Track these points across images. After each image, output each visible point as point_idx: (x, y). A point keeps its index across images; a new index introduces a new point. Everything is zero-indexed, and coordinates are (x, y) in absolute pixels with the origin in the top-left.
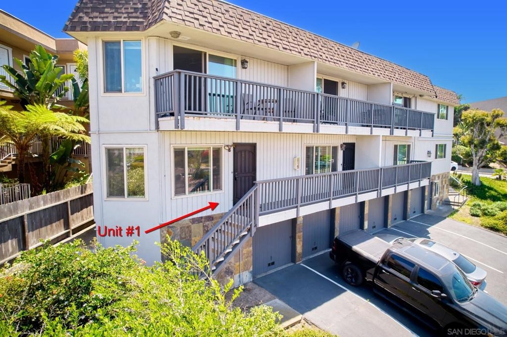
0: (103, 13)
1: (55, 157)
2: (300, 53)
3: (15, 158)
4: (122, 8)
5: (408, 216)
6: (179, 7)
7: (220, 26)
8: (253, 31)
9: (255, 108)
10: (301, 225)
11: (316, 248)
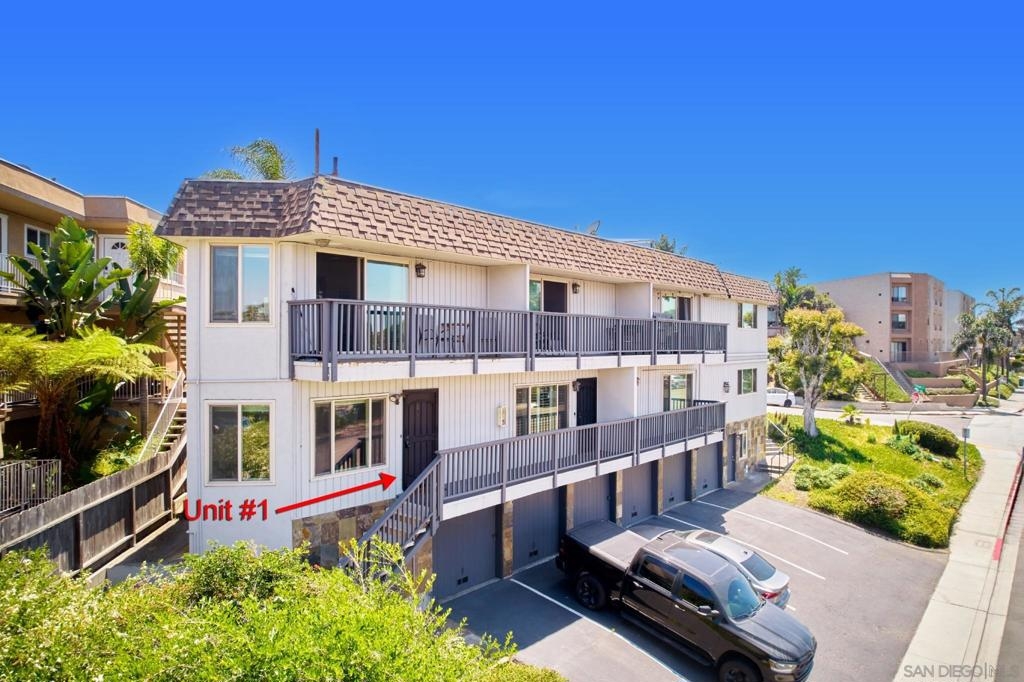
0: (215, 208)
1: (85, 406)
2: (503, 255)
3: (10, 410)
4: (243, 202)
5: (693, 494)
6: (332, 210)
7: (388, 229)
8: (434, 231)
9: (437, 338)
10: (511, 515)
11: (536, 553)
